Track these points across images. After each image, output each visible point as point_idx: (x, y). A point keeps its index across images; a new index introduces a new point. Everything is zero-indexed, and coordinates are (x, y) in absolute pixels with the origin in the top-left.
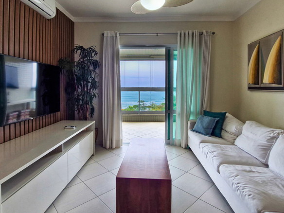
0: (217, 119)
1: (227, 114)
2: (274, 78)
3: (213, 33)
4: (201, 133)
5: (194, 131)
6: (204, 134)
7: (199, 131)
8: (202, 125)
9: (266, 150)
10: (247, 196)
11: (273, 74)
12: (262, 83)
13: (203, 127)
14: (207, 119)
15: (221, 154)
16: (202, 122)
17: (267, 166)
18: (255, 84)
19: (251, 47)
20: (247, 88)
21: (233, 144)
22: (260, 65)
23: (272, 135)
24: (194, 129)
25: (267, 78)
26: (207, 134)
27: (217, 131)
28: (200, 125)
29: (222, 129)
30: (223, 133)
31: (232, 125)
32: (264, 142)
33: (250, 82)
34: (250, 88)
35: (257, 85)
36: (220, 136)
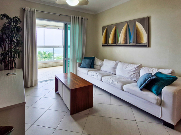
0: (92, 60)
1: (95, 58)
2: (113, 42)
3: (87, 19)
4: (85, 68)
5: (81, 67)
6: (87, 68)
7: (84, 67)
8: (85, 64)
9: (115, 69)
10: (117, 84)
11: (113, 40)
12: (108, 43)
13: (86, 65)
14: (87, 61)
15: (100, 74)
16: (85, 62)
17: (116, 74)
18: (105, 44)
19: (103, 28)
20: (102, 45)
21: (100, 70)
22: (108, 36)
23: (116, 63)
24: (81, 66)
25: (110, 41)
26: (88, 68)
27: (92, 66)
28: (84, 64)
29: (94, 64)
30: (94, 66)
31: (98, 62)
32: (114, 66)
33: (103, 43)
34: (103, 46)
35: (106, 44)
36: (93, 68)
